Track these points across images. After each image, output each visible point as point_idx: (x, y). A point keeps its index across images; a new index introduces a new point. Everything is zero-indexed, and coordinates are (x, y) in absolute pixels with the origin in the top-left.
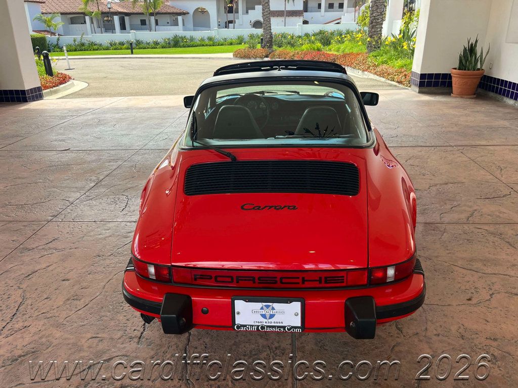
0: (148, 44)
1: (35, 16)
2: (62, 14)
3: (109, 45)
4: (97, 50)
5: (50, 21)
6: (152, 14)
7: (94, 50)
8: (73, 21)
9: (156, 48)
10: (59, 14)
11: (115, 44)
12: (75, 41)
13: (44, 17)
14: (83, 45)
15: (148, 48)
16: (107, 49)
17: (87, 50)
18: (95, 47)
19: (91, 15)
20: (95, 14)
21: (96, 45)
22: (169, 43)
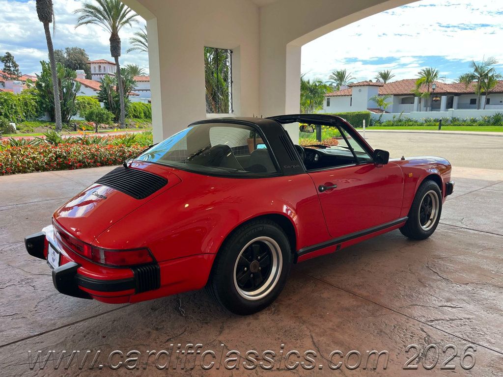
0: (465, 121)
1: (371, 97)
2: (395, 95)
3: (424, 122)
4: (411, 126)
5: (382, 101)
6: (483, 94)
7: (409, 125)
8: (404, 101)
9: (473, 125)
10: (392, 96)
11: (430, 121)
12: (394, 118)
13: (378, 98)
14: (400, 121)
15: (463, 125)
16: (422, 125)
17: (403, 126)
18: (411, 123)
19: (420, 96)
20: (424, 95)
21: (412, 121)
22: (489, 121)
